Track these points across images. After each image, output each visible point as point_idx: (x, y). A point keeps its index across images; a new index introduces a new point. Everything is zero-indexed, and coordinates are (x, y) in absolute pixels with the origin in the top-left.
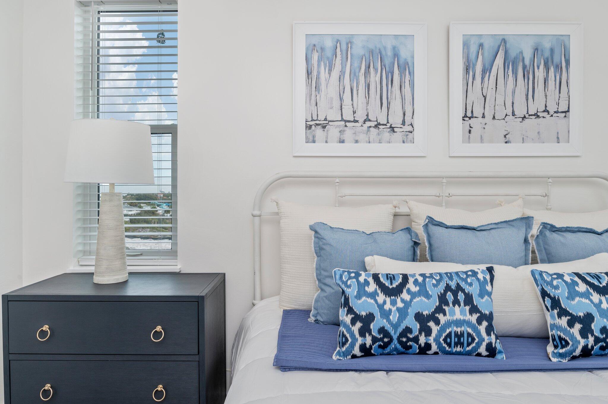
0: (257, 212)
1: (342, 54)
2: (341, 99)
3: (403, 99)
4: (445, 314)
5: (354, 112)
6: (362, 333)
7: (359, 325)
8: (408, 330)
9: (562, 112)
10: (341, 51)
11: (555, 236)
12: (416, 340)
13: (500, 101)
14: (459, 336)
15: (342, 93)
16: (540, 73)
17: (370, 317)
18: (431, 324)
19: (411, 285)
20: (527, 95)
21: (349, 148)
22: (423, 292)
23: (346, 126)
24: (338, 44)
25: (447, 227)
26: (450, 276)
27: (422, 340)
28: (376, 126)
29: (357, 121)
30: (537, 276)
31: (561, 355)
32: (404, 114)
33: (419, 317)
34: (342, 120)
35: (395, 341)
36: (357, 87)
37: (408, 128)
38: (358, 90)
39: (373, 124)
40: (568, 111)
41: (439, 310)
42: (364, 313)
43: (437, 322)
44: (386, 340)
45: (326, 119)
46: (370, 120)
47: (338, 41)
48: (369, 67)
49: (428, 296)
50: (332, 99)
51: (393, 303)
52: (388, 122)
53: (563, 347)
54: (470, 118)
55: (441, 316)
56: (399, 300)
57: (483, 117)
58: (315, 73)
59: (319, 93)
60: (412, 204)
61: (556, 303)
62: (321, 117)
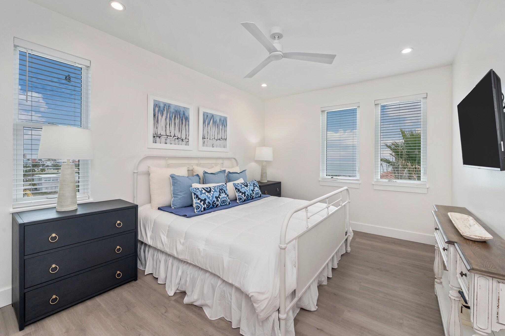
0: (136, 171)
1: (166, 110)
2: (166, 127)
3: (186, 130)
4: (221, 196)
5: (170, 133)
6: (204, 204)
7: (202, 202)
8: (214, 201)
9: (225, 139)
10: (166, 109)
11: (231, 175)
12: (216, 203)
13: (211, 134)
14: (224, 201)
15: (166, 125)
16: (221, 127)
17: (205, 199)
18: (219, 199)
19: (212, 189)
20: (218, 133)
21: (168, 146)
22: (215, 191)
23: (167, 138)
24: (165, 106)
25: (209, 174)
26: (219, 186)
27: (217, 203)
28: (177, 139)
29: (171, 136)
30: (234, 184)
31: (241, 202)
32: (186, 135)
33: (216, 197)
34: (166, 135)
35: (211, 205)
36: (171, 123)
37: (187, 140)
38: (171, 125)
39: (176, 138)
40: (226, 139)
41: (220, 195)
42: (203, 199)
43: (220, 198)
44: (213, 204)
45: (160, 134)
46: (175, 136)
47: (165, 105)
48: (175, 117)
49: (217, 192)
50: (162, 127)
51: (210, 195)
52: (181, 138)
53: (241, 200)
54: (204, 139)
55: (220, 196)
56: (211, 194)
57: (207, 139)
58: (157, 116)
59: (158, 123)
60: (194, 167)
61: (239, 190)
62: (159, 133)
